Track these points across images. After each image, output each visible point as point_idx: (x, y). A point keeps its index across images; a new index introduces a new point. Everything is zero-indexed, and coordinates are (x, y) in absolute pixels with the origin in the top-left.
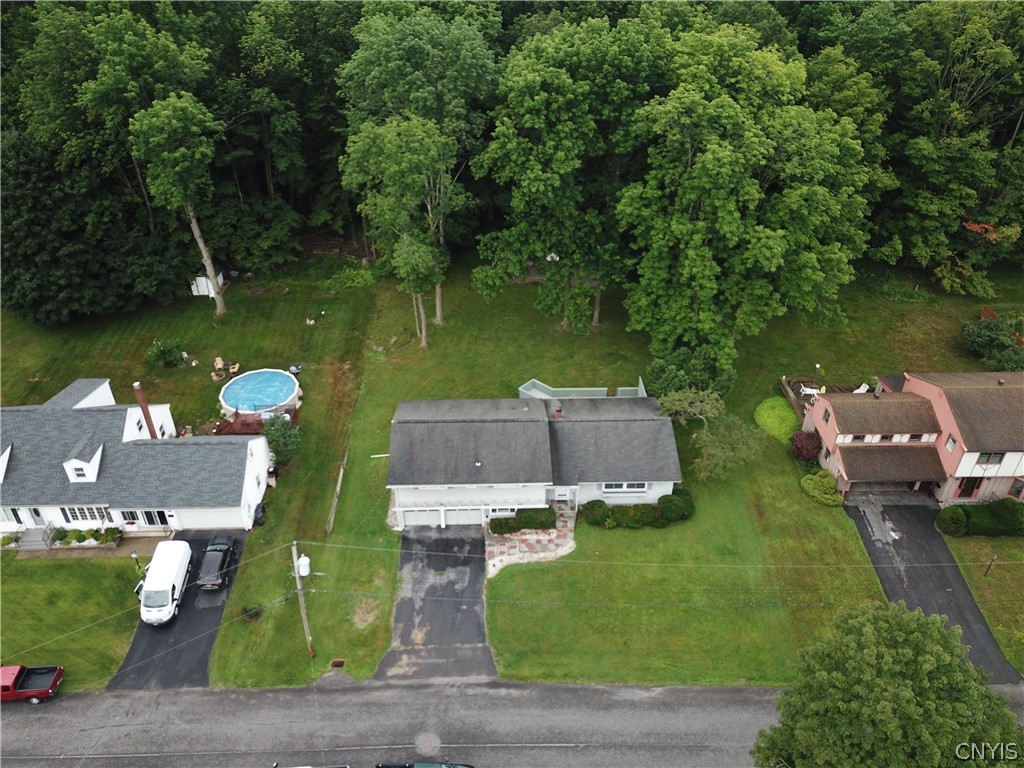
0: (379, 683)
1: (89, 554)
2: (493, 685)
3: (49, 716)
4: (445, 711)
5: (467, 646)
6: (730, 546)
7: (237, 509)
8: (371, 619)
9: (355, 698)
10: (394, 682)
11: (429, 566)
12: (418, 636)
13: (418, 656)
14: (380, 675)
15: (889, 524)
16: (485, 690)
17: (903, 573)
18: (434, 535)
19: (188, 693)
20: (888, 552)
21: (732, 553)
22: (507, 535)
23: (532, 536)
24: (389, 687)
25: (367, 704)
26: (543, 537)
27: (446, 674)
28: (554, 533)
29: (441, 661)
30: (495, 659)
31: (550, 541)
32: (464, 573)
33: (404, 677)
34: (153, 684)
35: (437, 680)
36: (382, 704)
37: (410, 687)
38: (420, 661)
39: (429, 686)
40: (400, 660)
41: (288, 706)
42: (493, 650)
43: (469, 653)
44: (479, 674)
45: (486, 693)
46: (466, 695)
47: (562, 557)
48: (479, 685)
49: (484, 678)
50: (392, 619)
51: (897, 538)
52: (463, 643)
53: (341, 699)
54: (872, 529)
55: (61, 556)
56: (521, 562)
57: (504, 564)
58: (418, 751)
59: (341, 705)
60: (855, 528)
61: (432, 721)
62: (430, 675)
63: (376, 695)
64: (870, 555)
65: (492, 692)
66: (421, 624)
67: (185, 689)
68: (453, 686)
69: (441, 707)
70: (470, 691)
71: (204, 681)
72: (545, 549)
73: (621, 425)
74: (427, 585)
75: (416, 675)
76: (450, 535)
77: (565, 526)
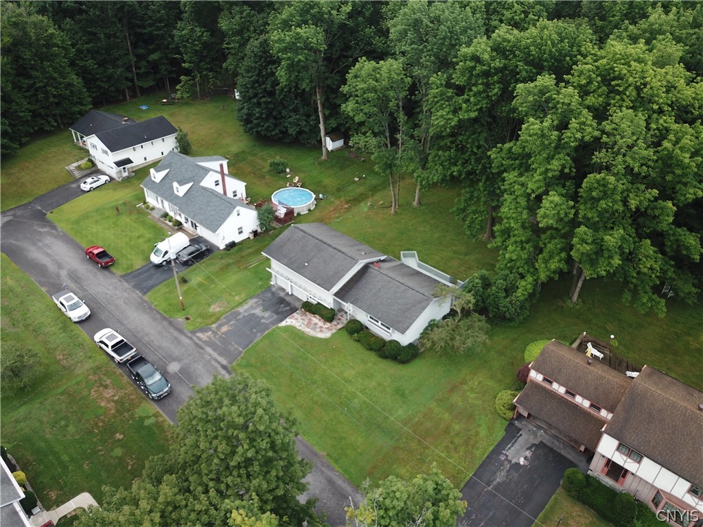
0: (189, 335)
1: (166, 227)
2: (224, 367)
3: (98, 273)
4: (195, 362)
5: (236, 346)
6: (407, 392)
7: (213, 234)
8: (218, 310)
9: (176, 334)
10: (195, 338)
11: (263, 305)
12: (224, 329)
13: (214, 336)
14: (193, 332)
15: (528, 454)
16: (218, 366)
17: (495, 483)
18: (282, 294)
19: (137, 294)
20: (502, 465)
21: (403, 395)
22: (308, 313)
23: (316, 320)
24: (191, 339)
25: (176, 339)
26: (320, 323)
27: (214, 350)
28: (328, 325)
29: (219, 344)
30: (238, 358)
31: (321, 327)
32: (272, 316)
33: (200, 339)
34: (132, 283)
35: (209, 350)
36: (180, 342)
37: (197, 345)
38: (213, 338)
39: (203, 349)
40: (207, 332)
41: (155, 320)
42: (242, 355)
43: (233, 349)
44: (225, 359)
45: (217, 368)
46: (210, 363)
47: (318, 338)
48: (219, 363)
49: (224, 362)
50: (224, 316)
51: (522, 463)
52: (236, 344)
53: (172, 330)
54: (512, 446)
55: (159, 223)
56: (298, 327)
57: (291, 324)
58: (168, 367)
59: (169, 332)
60: (499, 439)
61: (186, 361)
62: (208, 346)
63: (183, 339)
64: (488, 457)
65: (220, 369)
66: (231, 326)
67: (137, 292)
68: (210, 355)
69: (196, 359)
70: (213, 362)
71: (145, 293)
72: (314, 329)
73: (403, 287)
74: (253, 312)
75: (205, 342)
76: (288, 299)
77: (336, 325)
